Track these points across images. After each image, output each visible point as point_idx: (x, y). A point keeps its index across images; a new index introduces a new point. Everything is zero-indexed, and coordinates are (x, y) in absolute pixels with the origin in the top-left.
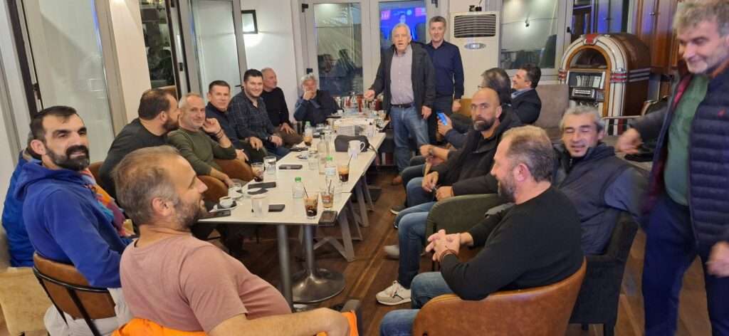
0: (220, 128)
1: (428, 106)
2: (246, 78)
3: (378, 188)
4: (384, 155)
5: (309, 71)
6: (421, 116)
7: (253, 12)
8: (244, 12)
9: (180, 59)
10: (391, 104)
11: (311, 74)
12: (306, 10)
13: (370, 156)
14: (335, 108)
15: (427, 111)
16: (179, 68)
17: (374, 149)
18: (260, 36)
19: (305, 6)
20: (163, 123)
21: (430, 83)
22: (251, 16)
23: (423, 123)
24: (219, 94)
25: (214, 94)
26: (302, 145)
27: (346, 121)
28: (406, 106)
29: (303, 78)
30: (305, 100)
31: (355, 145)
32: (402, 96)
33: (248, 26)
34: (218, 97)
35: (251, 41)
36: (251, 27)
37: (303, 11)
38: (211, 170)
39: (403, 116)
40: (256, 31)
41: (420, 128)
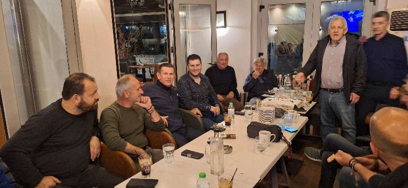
0: (151, 105)
1: (357, 93)
5: (260, 54)
7: (224, 12)
8: (217, 13)
9: (171, 45)
10: (320, 89)
12: (263, 10)
15: (355, 97)
16: (171, 50)
18: (228, 28)
19: (262, 7)
20: (77, 104)
22: (223, 15)
23: (350, 108)
24: (166, 73)
25: (162, 73)
28: (335, 91)
29: (255, 60)
30: (253, 78)
32: (331, 82)
33: (220, 23)
34: (165, 76)
36: (222, 24)
37: (260, 11)
38: (126, 145)
39: (330, 99)
40: (225, 26)
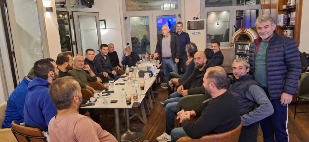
0: (90, 68)
1: (177, 58)
2: (101, 48)
3: (157, 92)
4: (159, 78)
5: (128, 44)
6: (175, 62)
7: (104, 20)
8: (100, 20)
9: (74, 40)
10: (162, 58)
11: (128, 45)
12: (126, 19)
13: (153, 79)
14: (138, 59)
15: (177, 60)
16: (73, 44)
17: (155, 76)
18: (107, 30)
19: (126, 18)
20: (66, 67)
21: (178, 49)
22: (103, 22)
23: (175, 65)
24: (90, 54)
25: (88, 54)
26: (125, 75)
27: (143, 65)
28: (168, 58)
29: (125, 47)
30: (126, 56)
31: (147, 75)
32: (166, 54)
33: (102, 26)
34: (90, 56)
35: (103, 32)
36: (103, 27)
37: (125, 20)
38: (86, 86)
39: (167, 62)
40: (106, 28)
41: (174, 67)
